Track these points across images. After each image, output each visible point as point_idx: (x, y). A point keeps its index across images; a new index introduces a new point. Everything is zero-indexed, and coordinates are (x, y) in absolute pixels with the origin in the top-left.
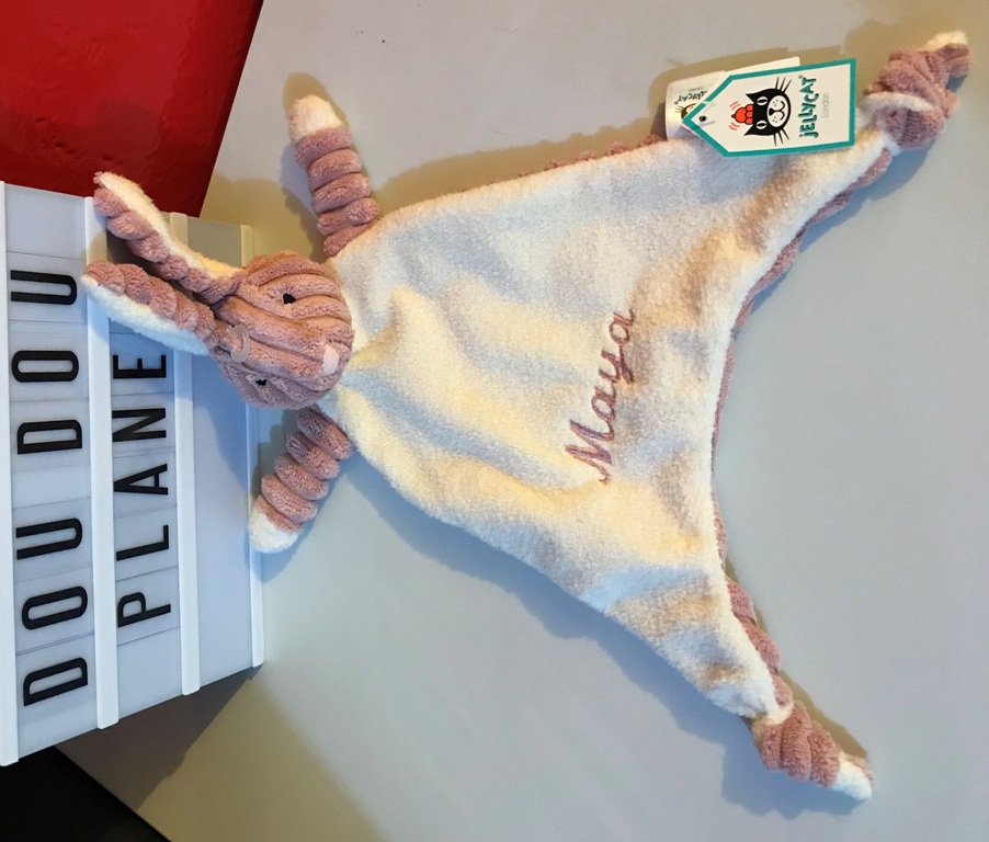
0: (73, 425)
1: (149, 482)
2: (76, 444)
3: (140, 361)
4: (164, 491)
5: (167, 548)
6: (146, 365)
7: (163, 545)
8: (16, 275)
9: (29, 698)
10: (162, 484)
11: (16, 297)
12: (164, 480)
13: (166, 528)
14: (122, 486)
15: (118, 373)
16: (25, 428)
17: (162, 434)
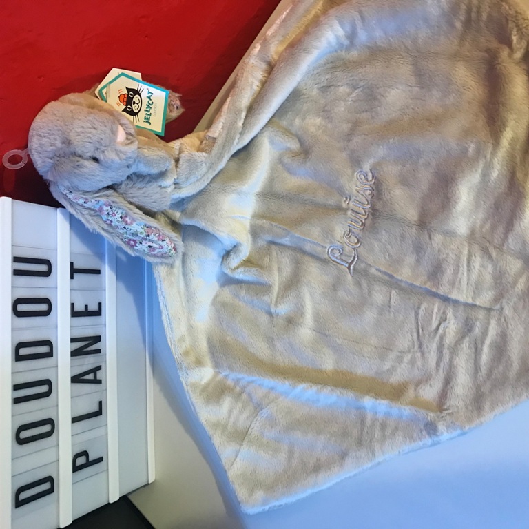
0: (48, 343)
1: (91, 376)
2: (49, 355)
3: (86, 306)
4: (100, 382)
5: (101, 414)
6: (90, 309)
7: (98, 413)
8: (17, 260)
9: (18, 503)
10: (98, 378)
11: (17, 273)
12: (100, 375)
13: (100, 403)
14: (76, 379)
15: (75, 314)
16: (20, 345)
17: (99, 351)
